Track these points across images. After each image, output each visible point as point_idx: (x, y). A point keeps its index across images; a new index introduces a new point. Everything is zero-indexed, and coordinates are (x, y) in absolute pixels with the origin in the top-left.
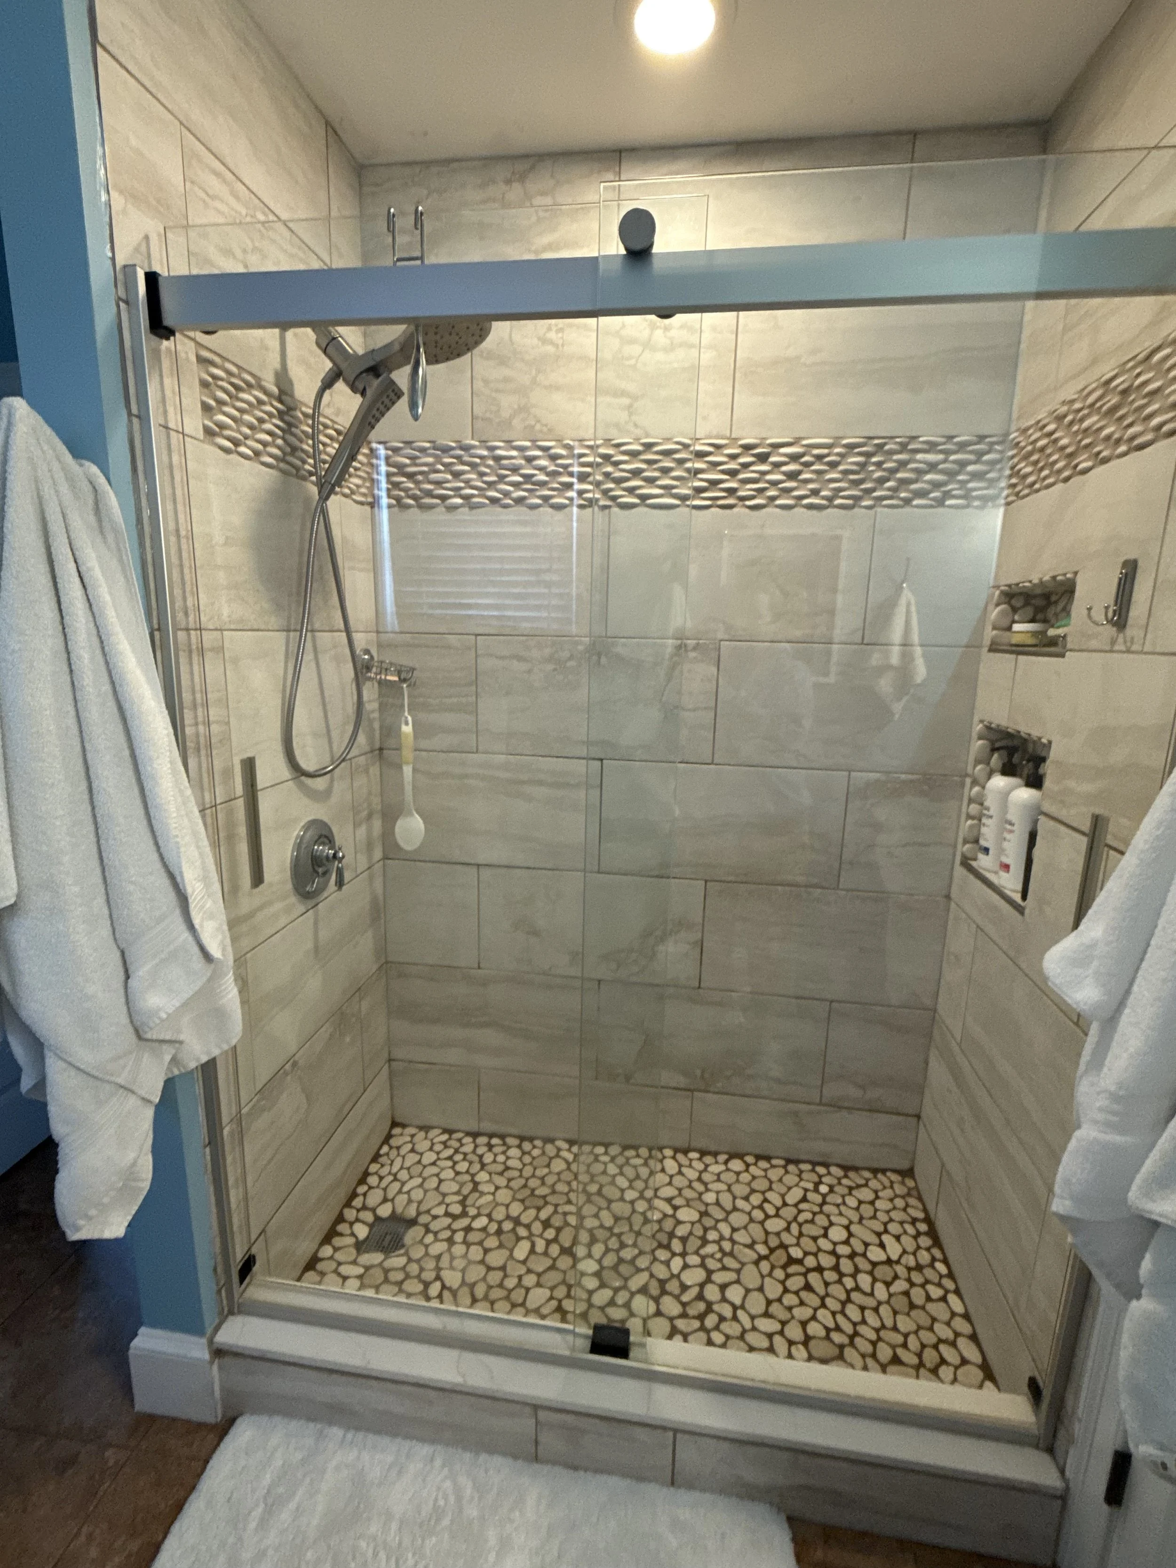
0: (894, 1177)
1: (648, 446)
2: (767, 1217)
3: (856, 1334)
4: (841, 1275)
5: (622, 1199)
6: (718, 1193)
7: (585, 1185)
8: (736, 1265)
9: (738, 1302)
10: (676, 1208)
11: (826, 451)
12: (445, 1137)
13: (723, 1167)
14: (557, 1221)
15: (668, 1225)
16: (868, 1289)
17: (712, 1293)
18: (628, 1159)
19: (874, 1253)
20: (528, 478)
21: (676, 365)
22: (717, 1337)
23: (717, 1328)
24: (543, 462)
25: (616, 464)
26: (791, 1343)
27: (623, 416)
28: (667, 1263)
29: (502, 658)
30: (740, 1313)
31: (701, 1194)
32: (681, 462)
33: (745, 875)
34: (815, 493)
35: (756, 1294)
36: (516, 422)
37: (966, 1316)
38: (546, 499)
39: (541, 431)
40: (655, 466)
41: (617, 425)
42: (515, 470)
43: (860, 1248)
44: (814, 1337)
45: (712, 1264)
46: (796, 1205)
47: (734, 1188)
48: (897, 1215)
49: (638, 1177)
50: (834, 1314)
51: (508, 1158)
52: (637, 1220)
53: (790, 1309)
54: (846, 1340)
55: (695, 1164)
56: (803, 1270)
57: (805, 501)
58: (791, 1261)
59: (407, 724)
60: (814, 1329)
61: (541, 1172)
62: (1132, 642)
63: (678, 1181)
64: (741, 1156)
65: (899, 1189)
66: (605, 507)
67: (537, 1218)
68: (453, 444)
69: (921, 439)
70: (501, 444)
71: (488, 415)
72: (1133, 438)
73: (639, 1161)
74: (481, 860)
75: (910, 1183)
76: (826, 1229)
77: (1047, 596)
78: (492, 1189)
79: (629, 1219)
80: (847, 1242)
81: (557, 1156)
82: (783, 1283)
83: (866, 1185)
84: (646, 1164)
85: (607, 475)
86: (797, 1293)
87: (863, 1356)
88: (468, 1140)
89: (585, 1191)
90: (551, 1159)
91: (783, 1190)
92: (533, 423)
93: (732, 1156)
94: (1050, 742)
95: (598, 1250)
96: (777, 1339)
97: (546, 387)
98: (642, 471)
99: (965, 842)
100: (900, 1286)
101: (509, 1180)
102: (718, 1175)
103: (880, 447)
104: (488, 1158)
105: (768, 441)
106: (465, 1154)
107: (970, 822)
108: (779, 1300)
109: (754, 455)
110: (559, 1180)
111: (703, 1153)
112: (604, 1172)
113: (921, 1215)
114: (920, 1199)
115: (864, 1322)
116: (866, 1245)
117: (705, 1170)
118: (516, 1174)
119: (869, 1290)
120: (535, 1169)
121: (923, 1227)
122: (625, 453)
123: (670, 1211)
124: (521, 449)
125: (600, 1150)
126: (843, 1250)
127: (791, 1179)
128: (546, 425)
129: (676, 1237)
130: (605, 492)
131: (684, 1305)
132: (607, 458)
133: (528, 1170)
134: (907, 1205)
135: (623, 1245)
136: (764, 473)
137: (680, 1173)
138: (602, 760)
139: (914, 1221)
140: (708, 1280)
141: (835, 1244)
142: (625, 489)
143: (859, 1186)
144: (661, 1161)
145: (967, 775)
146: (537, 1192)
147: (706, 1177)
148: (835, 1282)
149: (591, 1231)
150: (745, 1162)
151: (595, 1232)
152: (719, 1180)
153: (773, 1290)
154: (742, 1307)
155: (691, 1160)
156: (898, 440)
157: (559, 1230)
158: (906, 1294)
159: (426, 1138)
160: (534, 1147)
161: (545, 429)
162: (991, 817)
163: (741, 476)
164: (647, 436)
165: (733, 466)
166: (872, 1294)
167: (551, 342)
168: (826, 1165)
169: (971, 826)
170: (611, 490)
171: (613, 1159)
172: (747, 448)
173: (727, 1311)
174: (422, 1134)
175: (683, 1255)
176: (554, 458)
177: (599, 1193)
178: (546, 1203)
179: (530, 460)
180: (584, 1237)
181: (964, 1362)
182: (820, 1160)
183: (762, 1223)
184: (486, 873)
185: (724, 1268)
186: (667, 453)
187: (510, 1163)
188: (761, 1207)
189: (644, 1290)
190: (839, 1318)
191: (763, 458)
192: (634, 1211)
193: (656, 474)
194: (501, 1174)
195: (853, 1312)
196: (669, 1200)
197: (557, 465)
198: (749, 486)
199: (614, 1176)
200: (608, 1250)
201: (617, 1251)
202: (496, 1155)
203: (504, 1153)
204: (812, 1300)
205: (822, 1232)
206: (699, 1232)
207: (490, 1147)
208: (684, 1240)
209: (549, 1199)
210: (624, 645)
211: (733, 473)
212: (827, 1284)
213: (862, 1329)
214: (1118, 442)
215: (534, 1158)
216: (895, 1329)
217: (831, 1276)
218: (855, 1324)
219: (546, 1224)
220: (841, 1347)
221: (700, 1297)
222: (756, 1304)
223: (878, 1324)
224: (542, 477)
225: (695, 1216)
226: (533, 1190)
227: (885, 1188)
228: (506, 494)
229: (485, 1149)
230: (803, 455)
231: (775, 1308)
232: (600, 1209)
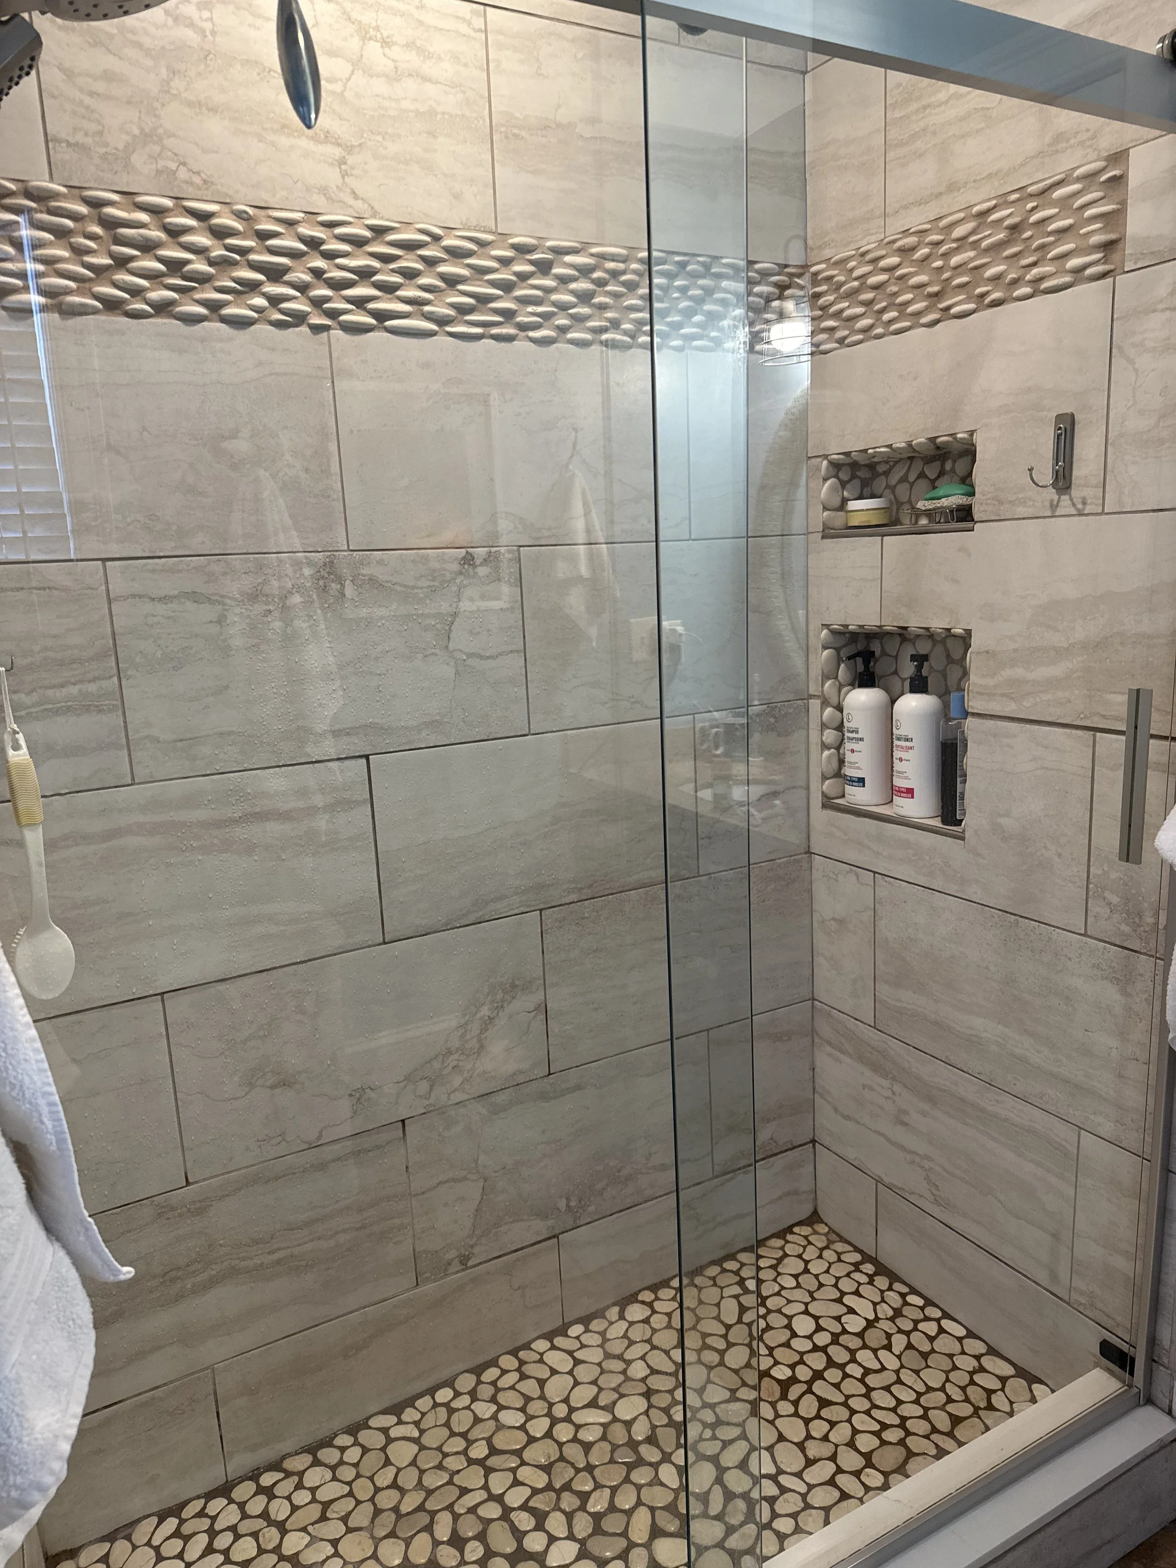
0: (805, 1230)
1: (379, 232)
2: (722, 1353)
3: (904, 1419)
4: (842, 1367)
5: (532, 1440)
6: (643, 1358)
7: (465, 1452)
8: (735, 1432)
9: (771, 1470)
10: (610, 1408)
11: (621, 266)
12: (171, 1524)
13: (624, 1325)
14: (469, 1527)
15: (619, 1434)
16: (876, 1366)
17: (737, 1482)
18: (494, 1383)
19: (854, 1324)
20: (175, 266)
21: (407, 105)
22: (784, 1525)
23: (775, 1515)
24: (202, 240)
25: (330, 256)
26: (857, 1474)
27: (333, 177)
28: (656, 1482)
29: (164, 599)
30: (783, 1479)
31: (624, 1372)
32: (431, 262)
33: (590, 886)
34: (615, 324)
35: (779, 1447)
36: (137, 160)
37: (971, 1334)
38: (214, 307)
39: (189, 183)
40: (393, 266)
41: (324, 191)
42: (148, 247)
43: (837, 1329)
44: (872, 1451)
45: (710, 1448)
46: (740, 1321)
47: (656, 1341)
48: (839, 1270)
49: (528, 1399)
50: (868, 1413)
51: (313, 1490)
52: (574, 1452)
53: (825, 1438)
54: (901, 1433)
55: (586, 1339)
56: (805, 1387)
57: (604, 337)
58: (785, 1385)
59: (16, 747)
60: (866, 1443)
61: (385, 1478)
62: (1084, 503)
63: (584, 1373)
64: (633, 1298)
65: (819, 1241)
66: (317, 329)
67: (436, 1543)
68: (12, 186)
69: (724, 261)
70: (115, 197)
71: (80, 138)
72: (1041, 279)
73: (511, 1378)
74: (164, 983)
75: (822, 1228)
76: (789, 1326)
77: (871, 467)
78: (329, 1550)
79: (562, 1458)
80: (819, 1329)
81: (390, 1440)
82: (796, 1414)
83: (786, 1255)
84: (523, 1377)
85: (317, 273)
86: (818, 1416)
87: (927, 1437)
88: (216, 1505)
89: (471, 1462)
90: (383, 1449)
91: (714, 1312)
92: (173, 166)
93: (624, 1303)
94: (969, 632)
95: (556, 1524)
96: (841, 1479)
97: (190, 104)
98: (373, 272)
99: (825, 778)
100: (898, 1343)
101: (345, 1519)
102: (625, 1336)
103: (683, 265)
104: (280, 1510)
105: (549, 244)
106: (233, 1529)
107: (826, 753)
108: (809, 1437)
109: (532, 262)
110: (422, 1472)
111: (585, 1321)
112: (477, 1420)
113: (857, 1257)
114: (843, 1240)
115: (899, 1402)
116: (838, 1319)
117: (605, 1340)
118: (346, 1505)
119: (878, 1367)
120: (371, 1479)
121: (869, 1268)
122: (342, 239)
123: (605, 1418)
124: (156, 211)
125: (445, 1394)
126: (822, 1339)
127: (711, 1295)
128: (198, 173)
129: (640, 1443)
130: (317, 303)
131: (719, 1517)
132: (314, 244)
133: (363, 1489)
134: (839, 1254)
135: (584, 1497)
136: (548, 290)
137: (577, 1362)
138: (367, 757)
139: (857, 1266)
140: (721, 1470)
141: (810, 1337)
142: (349, 300)
143: (780, 1260)
144: (541, 1361)
145: (811, 696)
146: (405, 1508)
147: (617, 1347)
148: (843, 1379)
149: (524, 1507)
150: (643, 1302)
151: (531, 1504)
152: (631, 1343)
153: (794, 1430)
154: (780, 1472)
155: (577, 1338)
156: (701, 259)
157: (481, 1537)
158: (910, 1346)
159: (135, 1547)
160: (343, 1449)
161: (197, 180)
162: (861, 739)
163: (519, 293)
164: (374, 215)
165: (504, 275)
166: (883, 1368)
167: (191, 25)
168: (732, 1257)
169: (829, 757)
170: (328, 299)
171: (473, 1395)
172: (522, 250)
173: (769, 1489)
174: (121, 1547)
175: (666, 1458)
176: (220, 233)
177: (493, 1451)
178: (433, 1514)
179: (175, 233)
180: (524, 1521)
181: (1003, 1380)
182: (721, 1254)
183: (722, 1363)
184: (178, 1007)
185: (726, 1444)
186: (410, 246)
187: (323, 1495)
188: (706, 1347)
189: (656, 1532)
190: (875, 1413)
191: (544, 268)
192: (560, 1445)
193: (397, 279)
194: (323, 1518)
195: (883, 1399)
196: (593, 1404)
197: (229, 248)
198: (530, 309)
199: (495, 1417)
200: (570, 1516)
201: (583, 1508)
202: (288, 1498)
203: (299, 1486)
204: (837, 1413)
205: (788, 1333)
206: (660, 1419)
207: (269, 1492)
208: (651, 1440)
209: (430, 1505)
210: (380, 562)
211: (507, 287)
212: (837, 1386)
213: (905, 1410)
214: (1015, 282)
215: (356, 1465)
216: (929, 1389)
217: (833, 1375)
218: (894, 1410)
219: (457, 1541)
220: (902, 1442)
221: (729, 1496)
222: (790, 1459)
223: (914, 1396)
224: (201, 266)
225: (641, 1404)
226: (396, 1509)
227: (805, 1247)
228: (136, 292)
229: (262, 1500)
230: (592, 269)
231: (814, 1449)
232: (514, 1471)
